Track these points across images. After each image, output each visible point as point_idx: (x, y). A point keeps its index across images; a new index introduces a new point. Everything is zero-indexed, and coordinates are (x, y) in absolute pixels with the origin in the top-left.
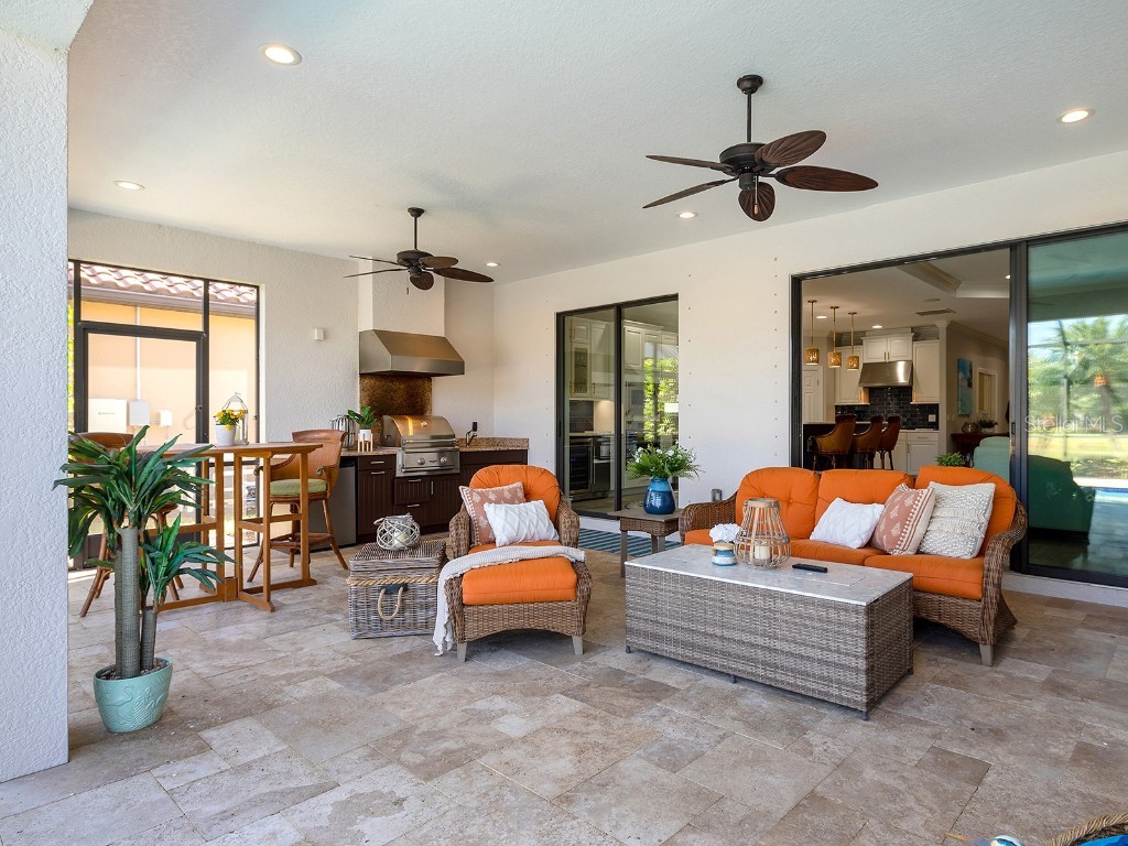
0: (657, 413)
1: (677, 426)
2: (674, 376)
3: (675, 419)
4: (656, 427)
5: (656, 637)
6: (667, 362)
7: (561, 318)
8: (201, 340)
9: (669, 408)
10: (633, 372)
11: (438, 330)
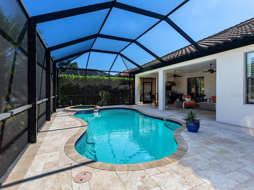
0: (200, 90)
1: (204, 92)
2: (204, 84)
3: (203, 91)
4: (200, 92)
5: (202, 108)
6: (202, 82)
7: (188, 79)
8: (151, 83)
9: (203, 89)
10: (197, 84)
11: (173, 81)
